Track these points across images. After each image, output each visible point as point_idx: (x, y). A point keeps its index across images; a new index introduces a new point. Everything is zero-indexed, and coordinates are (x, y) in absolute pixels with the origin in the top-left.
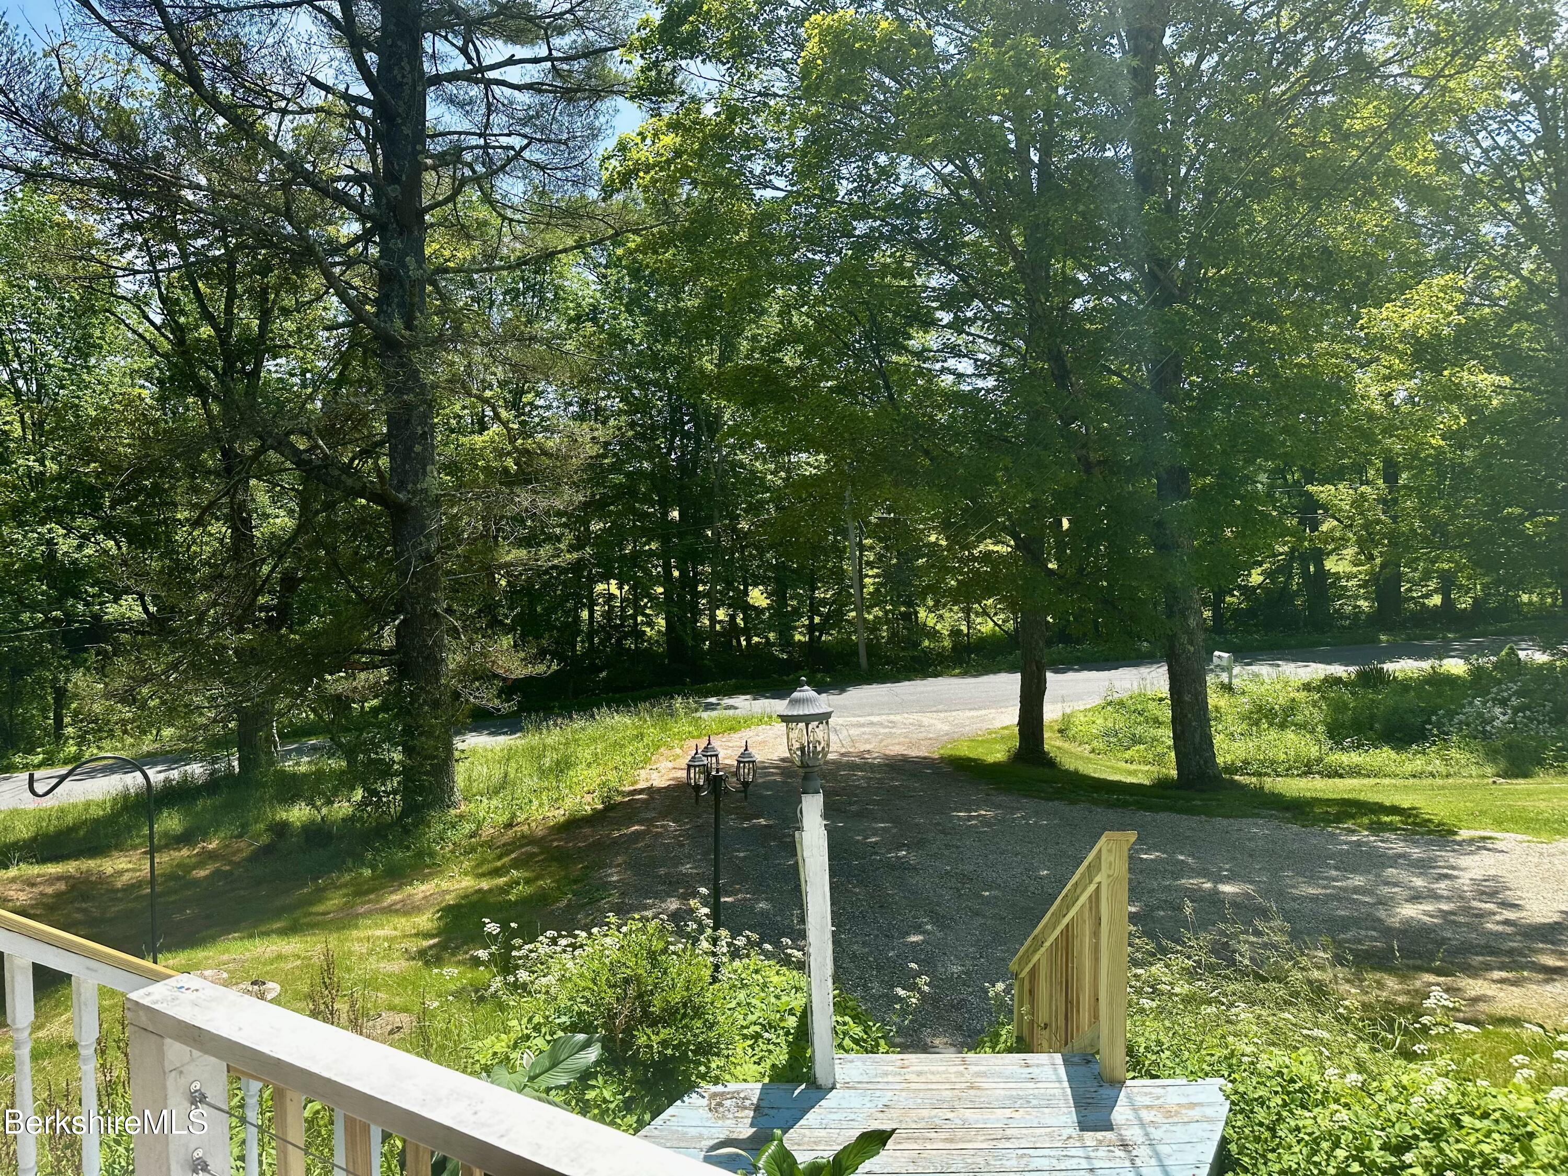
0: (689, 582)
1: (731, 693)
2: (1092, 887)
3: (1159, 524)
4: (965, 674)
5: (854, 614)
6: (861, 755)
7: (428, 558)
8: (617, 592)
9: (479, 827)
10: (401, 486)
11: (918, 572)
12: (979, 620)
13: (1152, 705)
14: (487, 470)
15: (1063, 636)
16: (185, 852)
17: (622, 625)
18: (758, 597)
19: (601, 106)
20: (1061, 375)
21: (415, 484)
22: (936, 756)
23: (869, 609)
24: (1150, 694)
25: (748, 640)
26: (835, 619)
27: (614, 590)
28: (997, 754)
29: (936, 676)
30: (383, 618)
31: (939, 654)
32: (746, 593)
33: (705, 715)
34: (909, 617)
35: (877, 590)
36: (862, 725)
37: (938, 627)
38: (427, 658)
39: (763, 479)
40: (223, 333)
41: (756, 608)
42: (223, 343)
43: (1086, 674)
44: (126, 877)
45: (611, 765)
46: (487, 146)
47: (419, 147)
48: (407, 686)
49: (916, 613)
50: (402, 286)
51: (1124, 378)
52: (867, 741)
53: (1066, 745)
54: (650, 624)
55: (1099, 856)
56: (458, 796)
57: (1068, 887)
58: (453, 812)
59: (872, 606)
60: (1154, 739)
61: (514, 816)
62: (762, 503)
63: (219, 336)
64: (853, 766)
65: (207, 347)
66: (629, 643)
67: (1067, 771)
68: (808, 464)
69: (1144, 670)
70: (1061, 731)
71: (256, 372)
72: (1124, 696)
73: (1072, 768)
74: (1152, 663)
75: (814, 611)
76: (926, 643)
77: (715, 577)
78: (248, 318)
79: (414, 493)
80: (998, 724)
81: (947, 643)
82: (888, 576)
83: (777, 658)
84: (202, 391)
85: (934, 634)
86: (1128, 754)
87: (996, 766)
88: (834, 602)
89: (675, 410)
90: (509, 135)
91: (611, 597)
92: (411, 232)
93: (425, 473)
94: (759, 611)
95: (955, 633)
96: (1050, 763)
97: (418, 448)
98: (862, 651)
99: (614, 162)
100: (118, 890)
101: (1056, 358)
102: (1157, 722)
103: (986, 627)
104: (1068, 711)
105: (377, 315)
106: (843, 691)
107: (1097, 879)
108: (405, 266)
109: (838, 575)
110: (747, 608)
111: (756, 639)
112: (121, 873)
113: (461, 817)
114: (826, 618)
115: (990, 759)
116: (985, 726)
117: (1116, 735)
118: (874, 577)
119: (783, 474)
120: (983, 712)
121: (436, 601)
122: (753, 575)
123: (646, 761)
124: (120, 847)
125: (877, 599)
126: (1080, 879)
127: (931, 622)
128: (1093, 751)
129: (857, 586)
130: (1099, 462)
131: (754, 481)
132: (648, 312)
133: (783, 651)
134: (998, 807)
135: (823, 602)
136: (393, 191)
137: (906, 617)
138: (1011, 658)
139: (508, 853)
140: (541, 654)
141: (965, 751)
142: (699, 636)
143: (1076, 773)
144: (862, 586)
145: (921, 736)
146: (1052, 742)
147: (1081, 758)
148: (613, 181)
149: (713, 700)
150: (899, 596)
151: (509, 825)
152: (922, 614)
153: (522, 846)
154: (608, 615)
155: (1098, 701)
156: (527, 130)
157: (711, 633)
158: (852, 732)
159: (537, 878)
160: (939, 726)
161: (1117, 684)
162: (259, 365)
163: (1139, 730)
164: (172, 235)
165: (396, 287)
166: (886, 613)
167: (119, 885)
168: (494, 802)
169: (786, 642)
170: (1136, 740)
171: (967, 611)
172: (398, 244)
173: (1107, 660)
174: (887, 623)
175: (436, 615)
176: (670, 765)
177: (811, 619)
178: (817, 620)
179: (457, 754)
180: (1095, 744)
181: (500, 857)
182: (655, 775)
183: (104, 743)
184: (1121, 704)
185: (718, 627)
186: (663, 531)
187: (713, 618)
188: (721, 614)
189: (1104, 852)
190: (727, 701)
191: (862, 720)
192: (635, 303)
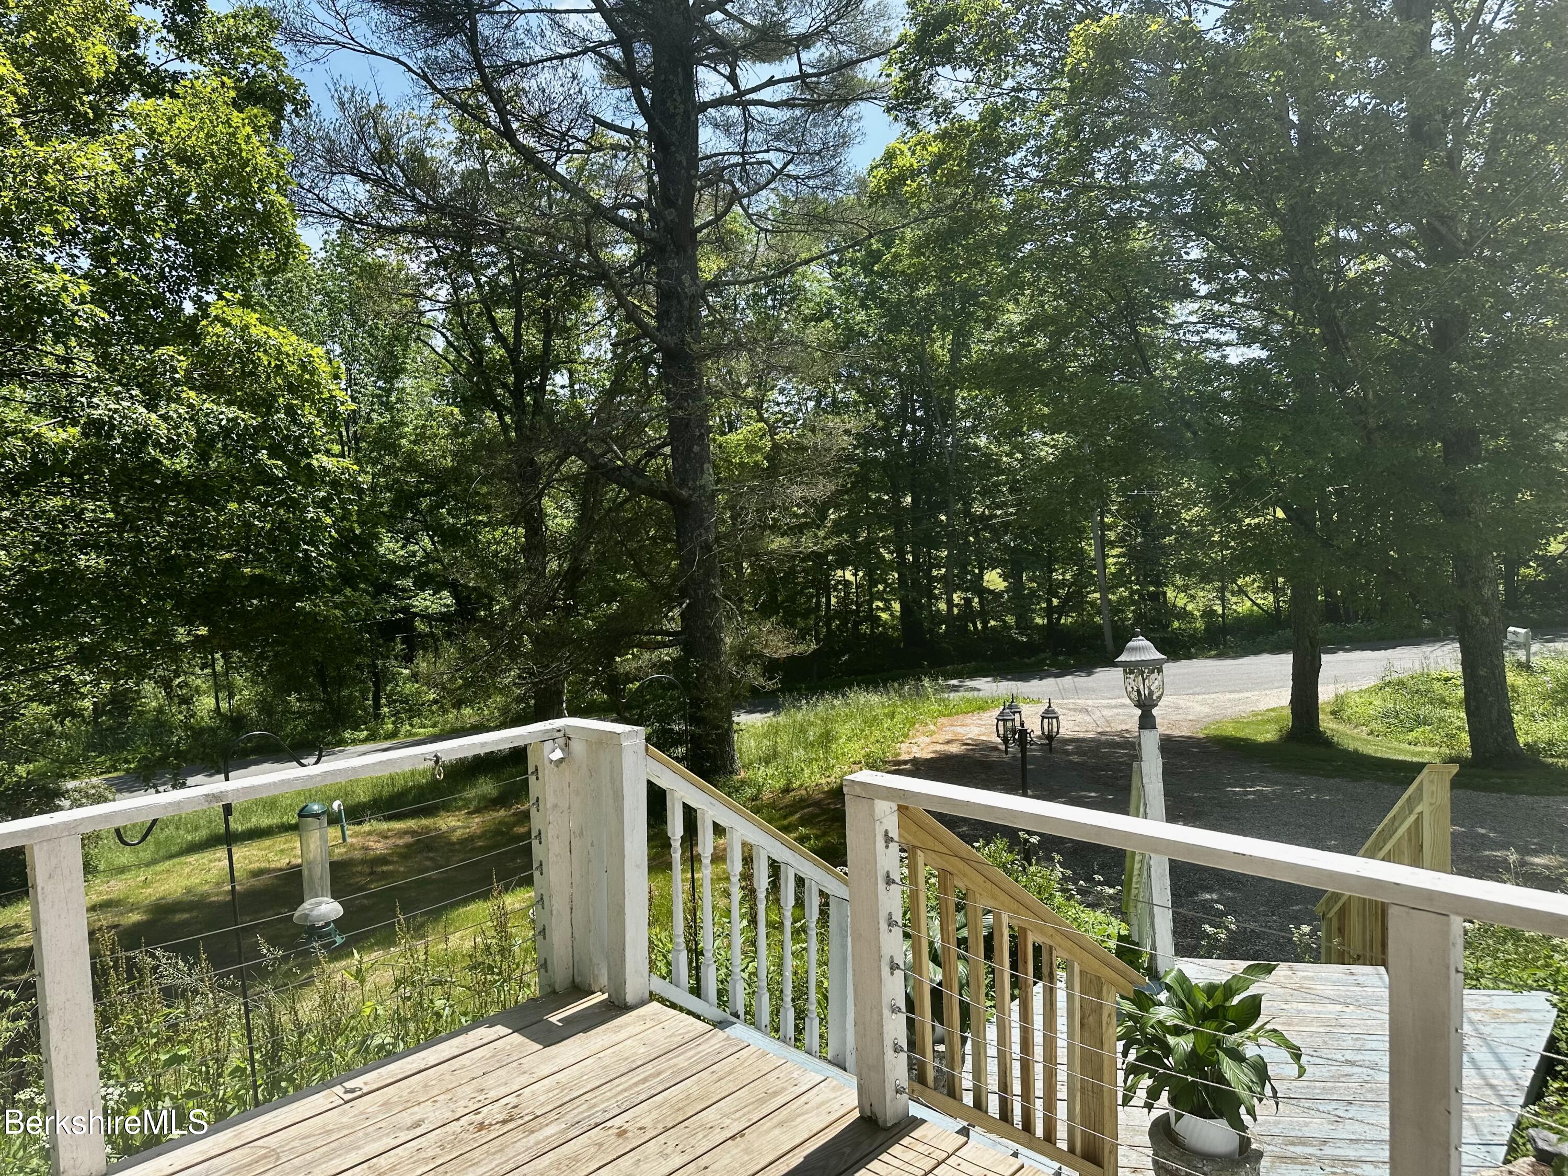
0: (923, 567)
1: (973, 675)
2: (1412, 818)
3: (1450, 490)
4: (1221, 656)
5: (1097, 595)
6: (1120, 733)
7: (707, 548)
8: (852, 579)
9: (759, 791)
10: (683, 484)
11: (1165, 551)
12: (1234, 599)
13: (1437, 685)
14: (742, 465)
15: (1332, 612)
16: (502, 813)
17: (858, 611)
18: (994, 580)
19: (846, 112)
20: (1333, 339)
21: (694, 480)
22: (1201, 736)
23: (1113, 588)
24: (1434, 674)
25: (985, 623)
26: (1075, 600)
27: (849, 576)
28: (1268, 735)
29: (1189, 657)
30: (671, 602)
31: (1190, 636)
32: (981, 576)
33: (952, 695)
34: (1158, 598)
35: (1121, 571)
36: (1116, 707)
37: (1190, 607)
38: (708, 638)
39: (998, 461)
40: (513, 351)
41: (992, 592)
42: (514, 361)
43: (1358, 655)
44: (459, 833)
45: (872, 739)
46: (744, 163)
47: (693, 172)
48: (694, 663)
49: (1165, 594)
50: (680, 302)
51: (1402, 338)
52: (1123, 722)
53: (1341, 727)
54: (887, 608)
55: (1420, 788)
56: (738, 764)
57: (1386, 821)
58: (735, 777)
59: (1117, 587)
60: (1441, 720)
61: (789, 782)
62: (997, 485)
63: (510, 356)
64: (1113, 744)
65: (500, 368)
66: (865, 628)
67: (1345, 752)
68: (1045, 444)
69: (1426, 649)
70: (1333, 713)
71: (542, 386)
72: (1404, 676)
73: (1351, 748)
74: (1434, 641)
75: (1052, 592)
76: (1176, 624)
77: (950, 562)
78: (533, 338)
79: (694, 490)
80: (1262, 707)
81: (1199, 624)
82: (1132, 554)
83: (1016, 641)
84: (498, 408)
85: (1184, 615)
86: (1411, 736)
87: (1267, 745)
88: (1072, 584)
89: (904, 397)
90: (767, 151)
91: (847, 584)
92: (685, 251)
93: (702, 472)
94: (997, 595)
95: (1209, 613)
96: (1323, 742)
97: (696, 449)
98: (1108, 633)
99: (882, 170)
100: (453, 844)
101: (1328, 322)
102: (1444, 703)
103: (1243, 607)
104: (1342, 692)
105: (658, 329)
106: (1090, 674)
107: (1418, 809)
108: (681, 283)
109: (1077, 557)
110: (981, 591)
111: (992, 623)
112: (454, 830)
113: (743, 782)
114: (1065, 601)
115: (1261, 739)
116: (1249, 709)
117: (1397, 716)
118: (1118, 556)
119: (1019, 456)
120: (1246, 694)
121: (714, 586)
122: (991, 558)
123: (906, 736)
124: (447, 807)
125: (1120, 578)
126: (1398, 813)
127: (1180, 603)
128: (1371, 733)
129: (1100, 566)
130: (1379, 428)
131: (988, 463)
132: (883, 303)
133: (1022, 634)
134: (1276, 783)
135: (1062, 584)
136: (671, 215)
137: (1154, 597)
138: (1271, 638)
139: (792, 813)
140: (802, 637)
141: (1230, 731)
142: (937, 619)
143: (1356, 751)
144: (1105, 566)
145: (1179, 717)
146: (1326, 723)
147: (1359, 739)
148: (880, 189)
149: (955, 682)
150: (1145, 577)
151: (787, 790)
152: (1170, 594)
153: (803, 808)
154: (843, 602)
155: (1373, 682)
156: (781, 145)
157: (949, 617)
158: (1106, 713)
159: (824, 834)
160: (1198, 708)
161: (1397, 665)
162: (544, 379)
163: (1424, 711)
164: (471, 268)
165: (674, 302)
166: (1132, 593)
167: (454, 839)
168: (770, 771)
169: (1024, 623)
170: (1421, 721)
171: (1222, 590)
172: (674, 263)
173: (1383, 639)
174: (1133, 602)
175: (715, 598)
176: (928, 740)
177: (1049, 602)
178: (1055, 602)
179: (735, 727)
180: (1373, 725)
181: (785, 817)
182: (915, 749)
183: (416, 721)
184: (1401, 684)
185: (956, 611)
186: (896, 516)
187: (950, 602)
188: (956, 598)
189: (1425, 783)
190: (969, 683)
191: (1113, 702)
192: (870, 297)
